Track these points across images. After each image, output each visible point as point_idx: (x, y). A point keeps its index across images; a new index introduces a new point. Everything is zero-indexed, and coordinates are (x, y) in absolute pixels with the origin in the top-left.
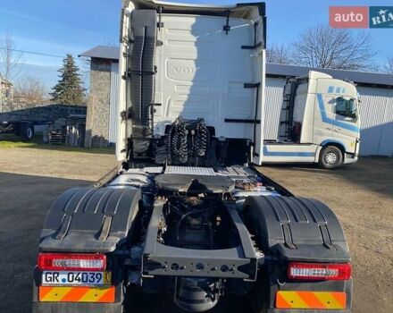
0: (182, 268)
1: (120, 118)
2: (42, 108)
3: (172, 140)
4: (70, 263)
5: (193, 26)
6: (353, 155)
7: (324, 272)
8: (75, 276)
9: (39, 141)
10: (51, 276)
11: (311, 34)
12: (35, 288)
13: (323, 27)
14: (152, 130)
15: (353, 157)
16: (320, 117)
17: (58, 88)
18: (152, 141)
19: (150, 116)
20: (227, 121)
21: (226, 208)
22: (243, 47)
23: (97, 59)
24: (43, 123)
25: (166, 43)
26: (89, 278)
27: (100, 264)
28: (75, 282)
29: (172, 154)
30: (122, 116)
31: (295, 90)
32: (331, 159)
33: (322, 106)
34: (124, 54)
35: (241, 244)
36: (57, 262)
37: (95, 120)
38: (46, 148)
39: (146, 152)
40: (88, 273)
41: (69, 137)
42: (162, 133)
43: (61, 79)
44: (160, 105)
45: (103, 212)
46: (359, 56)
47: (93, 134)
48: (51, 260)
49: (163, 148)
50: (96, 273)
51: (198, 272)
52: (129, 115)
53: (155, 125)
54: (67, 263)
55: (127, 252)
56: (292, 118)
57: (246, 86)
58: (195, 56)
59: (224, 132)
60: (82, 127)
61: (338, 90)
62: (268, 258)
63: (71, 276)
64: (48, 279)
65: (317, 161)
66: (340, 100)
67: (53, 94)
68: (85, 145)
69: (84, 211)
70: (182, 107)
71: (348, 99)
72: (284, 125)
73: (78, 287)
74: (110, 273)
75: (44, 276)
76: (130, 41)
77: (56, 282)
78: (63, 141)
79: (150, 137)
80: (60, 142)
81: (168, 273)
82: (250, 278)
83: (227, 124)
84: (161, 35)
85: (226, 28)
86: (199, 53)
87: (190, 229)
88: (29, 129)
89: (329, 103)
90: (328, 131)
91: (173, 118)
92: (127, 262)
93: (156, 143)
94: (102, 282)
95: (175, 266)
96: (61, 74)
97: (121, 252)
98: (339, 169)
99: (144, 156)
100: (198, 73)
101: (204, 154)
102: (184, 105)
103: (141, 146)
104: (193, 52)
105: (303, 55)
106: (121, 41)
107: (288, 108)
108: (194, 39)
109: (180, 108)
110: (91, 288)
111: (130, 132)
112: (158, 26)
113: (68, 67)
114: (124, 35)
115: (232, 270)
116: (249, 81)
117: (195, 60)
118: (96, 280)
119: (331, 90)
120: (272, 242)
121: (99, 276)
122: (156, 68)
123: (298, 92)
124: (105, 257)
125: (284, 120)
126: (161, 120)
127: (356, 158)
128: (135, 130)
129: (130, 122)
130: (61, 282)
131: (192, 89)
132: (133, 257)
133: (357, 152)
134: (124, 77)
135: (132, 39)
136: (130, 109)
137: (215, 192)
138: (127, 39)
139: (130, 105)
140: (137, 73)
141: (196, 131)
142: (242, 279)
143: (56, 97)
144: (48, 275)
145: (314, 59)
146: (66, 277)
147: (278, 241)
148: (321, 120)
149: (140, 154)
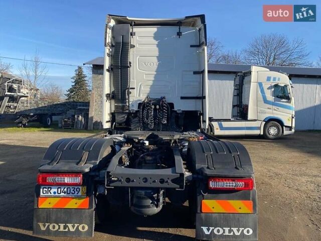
0: (133, 181)
1: (105, 98)
2: (59, 104)
3: (143, 113)
4: (58, 179)
5: (155, 34)
6: (290, 128)
7: (234, 185)
8: (62, 189)
9: (55, 127)
10: (47, 190)
11: (256, 42)
12: (36, 198)
13: (266, 36)
14: (129, 107)
15: (291, 130)
16: (262, 99)
17: (71, 91)
18: (129, 114)
19: (127, 96)
20: (182, 98)
21: (172, 150)
22: (191, 46)
23: (96, 65)
24: (59, 114)
25: (137, 46)
26: (72, 191)
27: (78, 180)
28: (62, 194)
29: (144, 123)
30: (107, 97)
31: (243, 81)
32: (273, 131)
33: (262, 91)
34: (108, 54)
35: (175, 166)
36: (50, 179)
37: (96, 110)
38: (60, 131)
39: (125, 122)
40: (71, 187)
41: (77, 123)
42: (136, 108)
43: (74, 84)
44: (134, 88)
45: (83, 149)
46: (296, 56)
47: (94, 120)
48: (46, 178)
49: (136, 119)
50: (76, 187)
51: (143, 185)
52: (112, 97)
53: (130, 103)
54: (56, 180)
55: (97, 174)
56: (242, 102)
57: (195, 73)
58: (157, 54)
59: (181, 106)
60: (86, 116)
61: (274, 79)
62: (195, 176)
63: (59, 190)
64: (44, 192)
65: (262, 133)
66: (276, 86)
67: (68, 95)
68: (89, 128)
69: (70, 149)
70: (149, 89)
71: (283, 85)
72: (236, 108)
73: (64, 197)
74: (85, 187)
75: (41, 190)
76: (112, 46)
77: (49, 194)
78: (73, 126)
79: (127, 111)
80: (70, 127)
81: (123, 185)
82: (180, 188)
83: (182, 100)
84: (134, 41)
85: (179, 34)
86: (160, 51)
87: (146, 163)
88: (49, 119)
89: (268, 89)
90: (269, 110)
91: (143, 98)
92: (97, 179)
93: (131, 116)
94: (80, 194)
95: (128, 180)
96: (74, 81)
97: (93, 174)
98: (280, 139)
99: (123, 126)
100: (159, 66)
101: (166, 122)
102: (151, 88)
103: (120, 118)
104: (155, 51)
105: (252, 58)
106: (105, 45)
107: (238, 95)
108: (156, 42)
109: (148, 90)
110: (73, 198)
111: (113, 109)
112: (131, 35)
113: (79, 75)
114: (107, 41)
115: (167, 182)
116: (197, 69)
117: (157, 57)
118: (76, 192)
119: (269, 79)
120: (198, 166)
121: (78, 190)
122: (130, 63)
123: (244, 83)
124: (81, 175)
125: (235, 104)
126: (135, 99)
127: (293, 130)
128: (116, 107)
129: (113, 101)
130: (52, 194)
131: (156, 77)
132: (101, 176)
133: (294, 125)
134: (108, 70)
135: (114, 44)
136: (113, 93)
137: (164, 139)
138: (110, 44)
139: (113, 89)
140: (117, 67)
141: (159, 106)
142: (175, 189)
143: (70, 97)
144: (44, 189)
145: (261, 60)
146: (56, 190)
147: (203, 166)
148: (263, 102)
149: (120, 124)
